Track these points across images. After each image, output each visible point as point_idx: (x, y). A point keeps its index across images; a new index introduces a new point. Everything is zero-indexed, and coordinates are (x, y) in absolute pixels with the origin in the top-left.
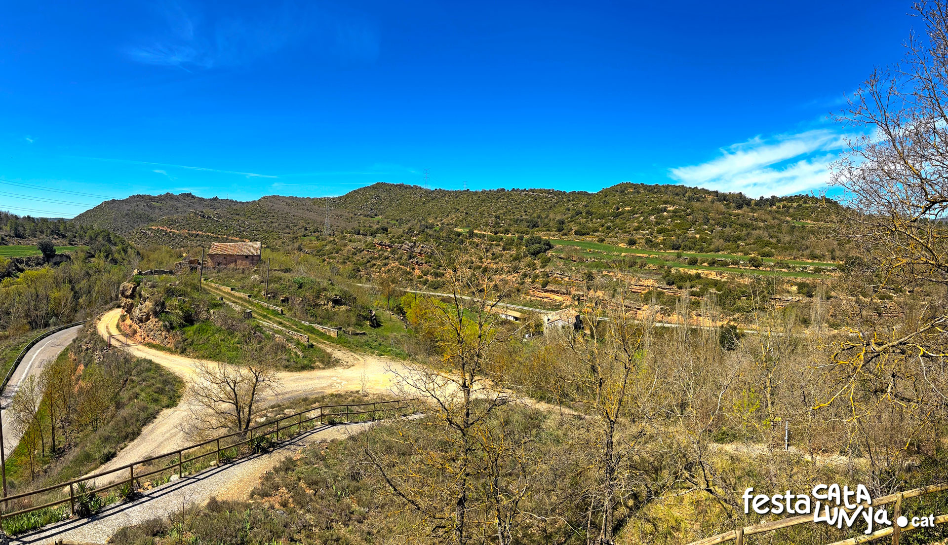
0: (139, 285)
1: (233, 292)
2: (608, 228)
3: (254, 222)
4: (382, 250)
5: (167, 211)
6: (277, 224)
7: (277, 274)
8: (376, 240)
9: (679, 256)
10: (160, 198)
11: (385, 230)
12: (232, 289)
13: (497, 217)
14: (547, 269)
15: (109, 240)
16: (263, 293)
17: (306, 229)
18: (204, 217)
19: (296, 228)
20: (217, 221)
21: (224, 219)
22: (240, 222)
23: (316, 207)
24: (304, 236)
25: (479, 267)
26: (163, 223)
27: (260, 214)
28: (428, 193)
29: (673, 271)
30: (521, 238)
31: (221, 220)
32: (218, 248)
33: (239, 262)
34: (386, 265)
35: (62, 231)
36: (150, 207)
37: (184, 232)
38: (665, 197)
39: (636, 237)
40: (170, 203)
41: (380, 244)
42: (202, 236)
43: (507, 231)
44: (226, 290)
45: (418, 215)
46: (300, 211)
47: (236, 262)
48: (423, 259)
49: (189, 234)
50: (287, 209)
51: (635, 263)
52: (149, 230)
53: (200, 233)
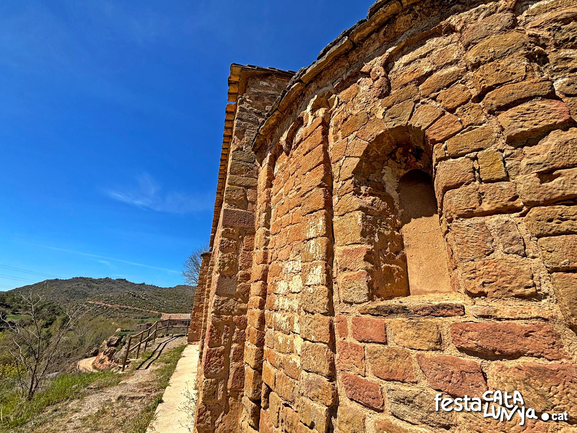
0: (122, 337)
5: (103, 291)
10: (100, 281)
18: (134, 296)
20: (144, 299)
21: (150, 298)
26: (99, 299)
31: (147, 299)
36: (89, 287)
37: (116, 306)
40: (107, 284)
42: (130, 310)
49: (120, 308)
52: (86, 304)
53: (129, 307)
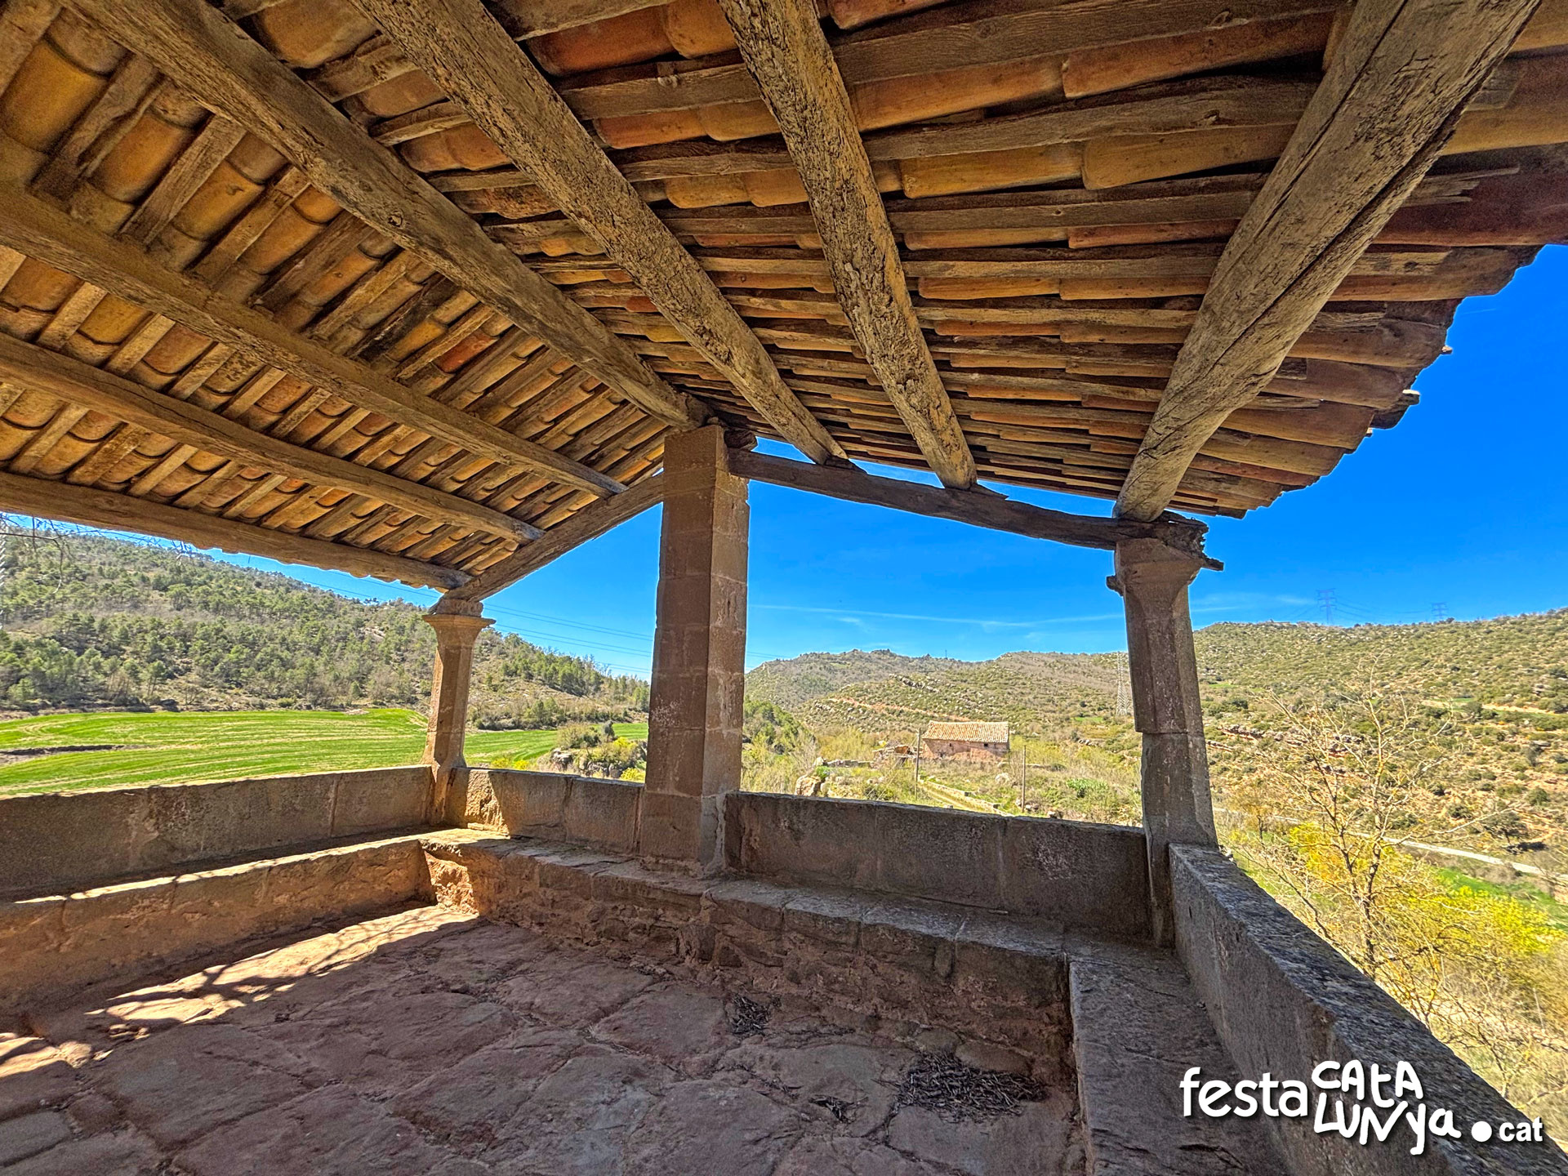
0: (823, 781)
1: (968, 799)
3: (990, 693)
4: (1238, 741)
5: (853, 676)
6: (1031, 697)
7: (1040, 772)
8: (1222, 724)
10: (843, 658)
11: (1242, 705)
12: (967, 794)
15: (772, 718)
16: (1017, 802)
17: (1083, 705)
18: (910, 684)
19: (1065, 704)
20: (931, 691)
21: (943, 688)
22: (969, 693)
23: (1099, 668)
24: (1082, 716)
26: (848, 693)
27: (1001, 681)
31: (937, 690)
32: (939, 730)
33: (974, 751)
34: (1251, 770)
36: (830, 670)
37: (880, 708)
40: (858, 664)
41: (1234, 731)
42: (908, 715)
44: (956, 796)
46: (1071, 676)
47: (968, 751)
48: (1342, 762)
49: (887, 710)
50: (1047, 672)
52: (828, 703)
53: (906, 709)
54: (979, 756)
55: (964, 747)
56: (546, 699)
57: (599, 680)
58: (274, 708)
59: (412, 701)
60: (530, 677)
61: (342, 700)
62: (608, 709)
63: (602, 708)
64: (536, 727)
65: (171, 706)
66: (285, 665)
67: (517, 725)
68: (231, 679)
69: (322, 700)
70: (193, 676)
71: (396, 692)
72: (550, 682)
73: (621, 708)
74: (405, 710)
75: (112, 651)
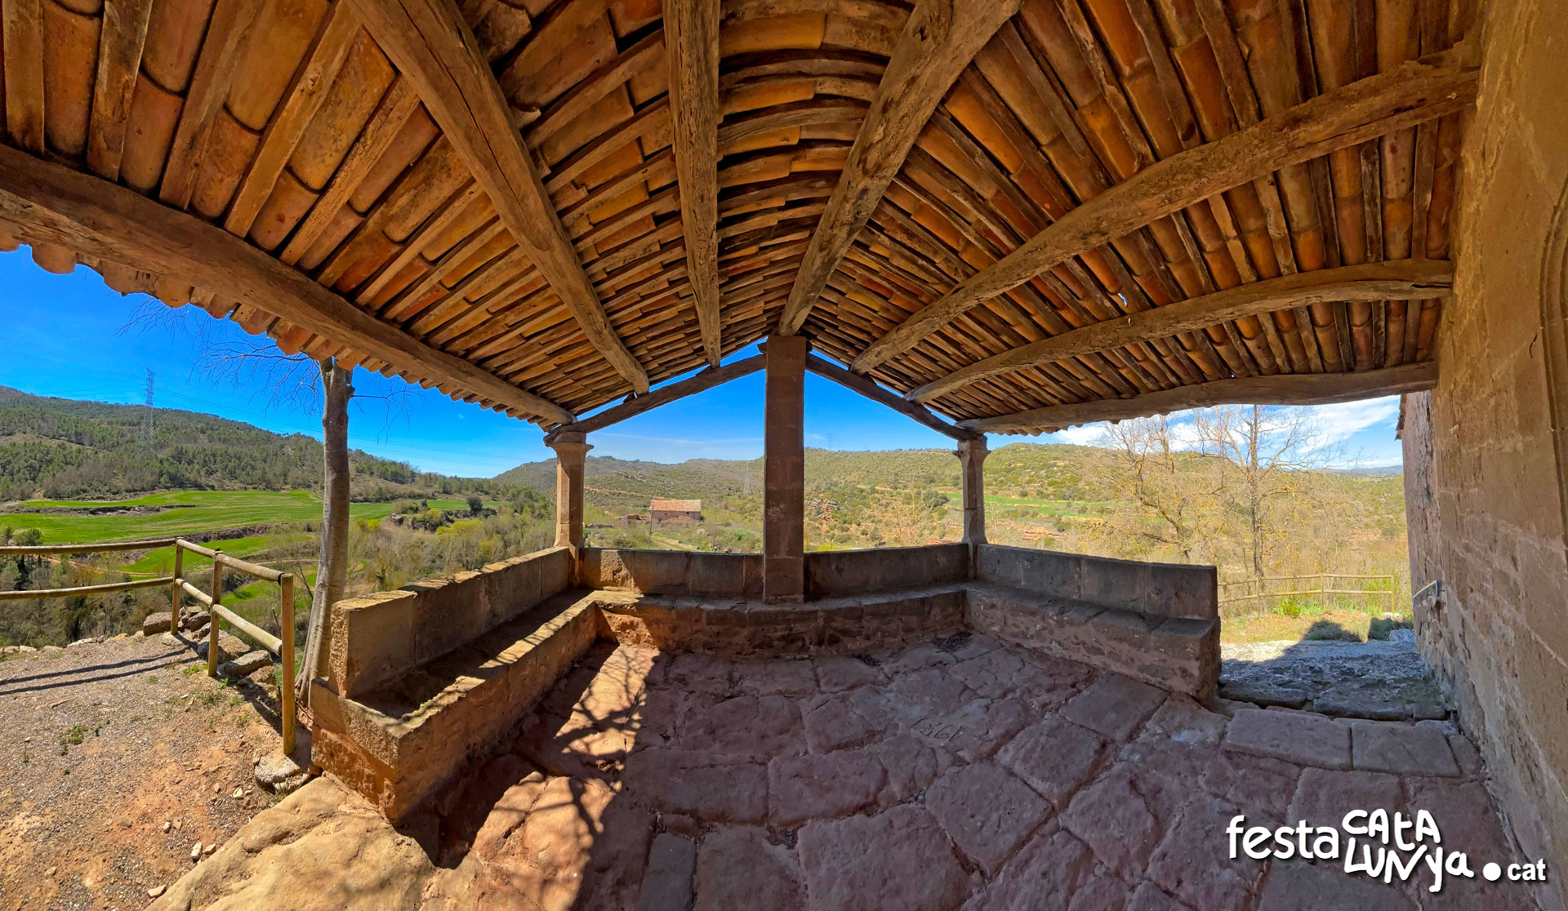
1: (682, 544)
2: (1002, 482)
3: (680, 482)
6: (704, 484)
7: (721, 528)
9: (1069, 506)
12: (680, 542)
13: (897, 475)
14: (944, 521)
15: (531, 497)
16: (709, 545)
17: (730, 489)
22: (665, 482)
25: (881, 521)
28: (832, 454)
29: (1063, 519)
30: (919, 493)
32: (657, 505)
33: (681, 517)
35: (485, 488)
38: (1055, 454)
39: (1027, 489)
43: (906, 487)
44: (674, 543)
45: (823, 474)
47: (677, 517)
48: (829, 514)
51: (1027, 513)
54: (684, 520)
55: (675, 514)
56: (382, 486)
57: (413, 475)
58: (250, 491)
59: (309, 486)
60: (372, 474)
61: (278, 486)
62: (421, 492)
63: (417, 491)
64: (378, 501)
65: (213, 488)
66: (253, 468)
67: (366, 500)
68: (233, 475)
69: (269, 486)
70: (219, 474)
71: (300, 481)
72: (383, 476)
73: (430, 491)
74: (305, 491)
75: (190, 463)
